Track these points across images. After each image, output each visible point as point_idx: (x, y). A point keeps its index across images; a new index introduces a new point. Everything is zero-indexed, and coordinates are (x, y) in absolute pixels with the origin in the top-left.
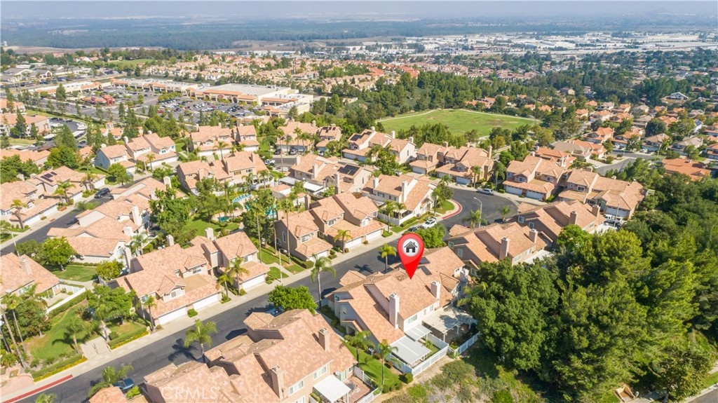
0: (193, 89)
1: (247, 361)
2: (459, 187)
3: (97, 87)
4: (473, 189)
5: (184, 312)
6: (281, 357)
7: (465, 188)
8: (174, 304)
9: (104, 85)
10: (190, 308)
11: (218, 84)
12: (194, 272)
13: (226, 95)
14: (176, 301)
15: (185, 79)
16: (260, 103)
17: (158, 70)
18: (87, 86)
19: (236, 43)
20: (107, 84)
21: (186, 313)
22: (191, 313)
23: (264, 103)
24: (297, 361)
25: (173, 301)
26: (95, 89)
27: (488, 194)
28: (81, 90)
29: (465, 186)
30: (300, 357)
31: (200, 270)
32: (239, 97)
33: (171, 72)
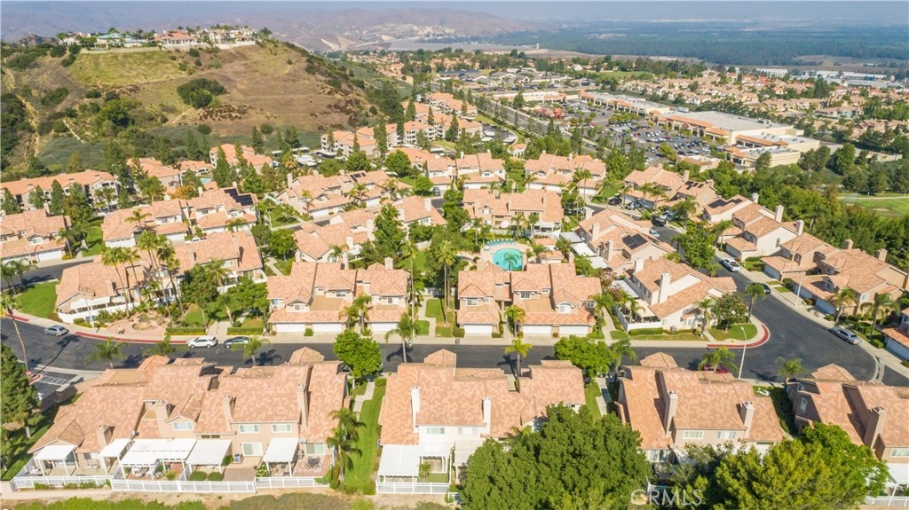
0: (659, 113)
1: (232, 382)
2: (811, 315)
3: (561, 99)
4: (830, 324)
5: (302, 329)
6: (253, 392)
7: (820, 319)
8: (293, 317)
9: (569, 97)
10: (309, 327)
11: (699, 109)
12: (339, 295)
13: (692, 125)
14: (297, 315)
15: (662, 100)
16: (733, 142)
17: (637, 85)
18: (552, 96)
19: (798, 59)
20: (575, 97)
21: (304, 331)
22: (309, 333)
23: (739, 142)
24: (263, 403)
25: (294, 313)
26: (559, 101)
27: (845, 340)
28: (543, 100)
29: (822, 316)
30: (270, 401)
31: (344, 296)
32: (707, 129)
33: (651, 90)
